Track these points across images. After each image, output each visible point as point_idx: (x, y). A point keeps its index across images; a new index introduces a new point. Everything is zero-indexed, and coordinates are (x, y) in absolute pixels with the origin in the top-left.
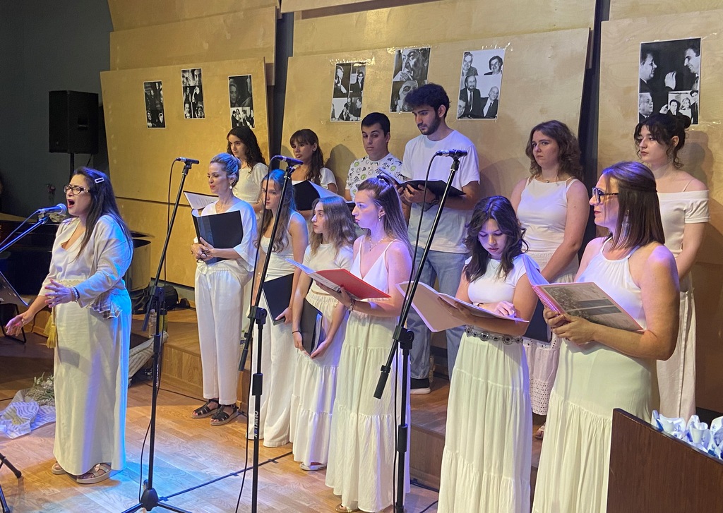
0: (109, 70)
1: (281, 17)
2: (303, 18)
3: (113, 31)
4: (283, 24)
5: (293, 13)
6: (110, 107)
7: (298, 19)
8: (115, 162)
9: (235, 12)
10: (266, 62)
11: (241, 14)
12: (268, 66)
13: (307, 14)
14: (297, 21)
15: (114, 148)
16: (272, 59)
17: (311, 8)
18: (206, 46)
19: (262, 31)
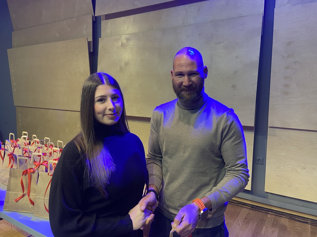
0: (12, 48)
1: (94, 20)
2: (106, 19)
3: (13, 31)
4: (96, 23)
5: (100, 16)
6: (12, 65)
7: (103, 20)
8: (15, 90)
9: (72, 18)
10: (88, 41)
11: (75, 19)
12: (89, 43)
13: (109, 17)
14: (103, 21)
15: (14, 84)
16: (91, 39)
17: (110, 13)
18: (58, 35)
19: (85, 27)
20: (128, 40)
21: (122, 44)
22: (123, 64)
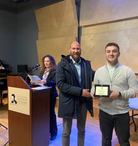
0: (38, 40)
1: (79, 27)
3: (39, 32)
4: (79, 29)
5: (81, 26)
6: (39, 48)
8: (40, 60)
9: (68, 27)
11: (70, 27)
12: (76, 38)
13: (85, 26)
14: (83, 28)
15: (40, 57)
16: (77, 36)
17: (86, 25)
18: (61, 34)
19: (74, 31)
20: (94, 37)
21: (91, 39)
22: (92, 47)
